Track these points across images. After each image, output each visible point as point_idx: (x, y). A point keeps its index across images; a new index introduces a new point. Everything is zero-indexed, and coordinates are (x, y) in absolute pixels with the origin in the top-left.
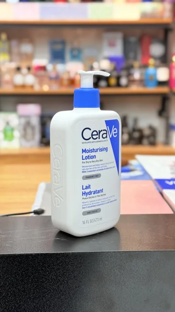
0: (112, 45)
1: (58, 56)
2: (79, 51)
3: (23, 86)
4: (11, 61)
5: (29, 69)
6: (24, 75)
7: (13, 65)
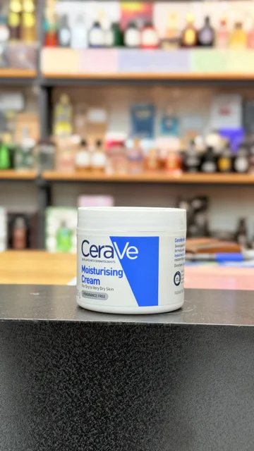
0: (225, 112)
2: (176, 120)
3: (89, 169)
4: (74, 132)
5: (99, 144)
6: (91, 153)
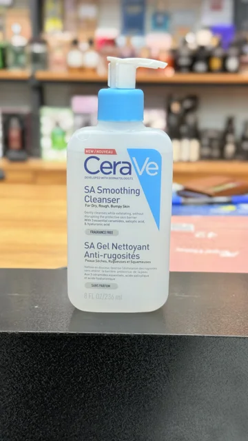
0: (217, 7)
1: (133, 24)
2: (167, 16)
3: (82, 69)
4: (64, 29)
5: (91, 42)
6: (84, 52)
7: (68, 37)
